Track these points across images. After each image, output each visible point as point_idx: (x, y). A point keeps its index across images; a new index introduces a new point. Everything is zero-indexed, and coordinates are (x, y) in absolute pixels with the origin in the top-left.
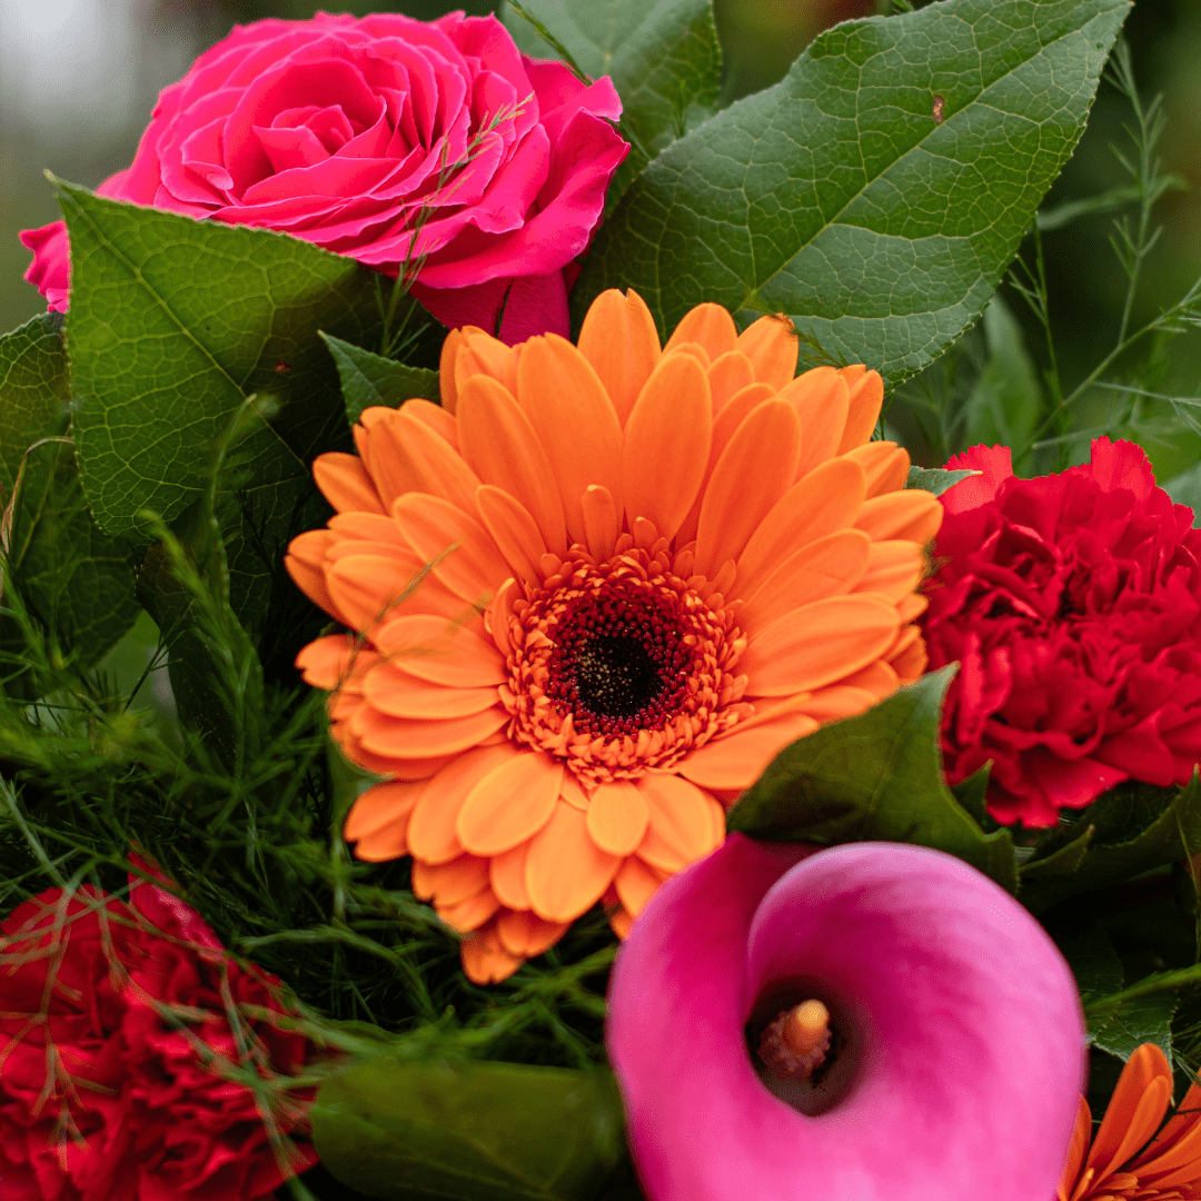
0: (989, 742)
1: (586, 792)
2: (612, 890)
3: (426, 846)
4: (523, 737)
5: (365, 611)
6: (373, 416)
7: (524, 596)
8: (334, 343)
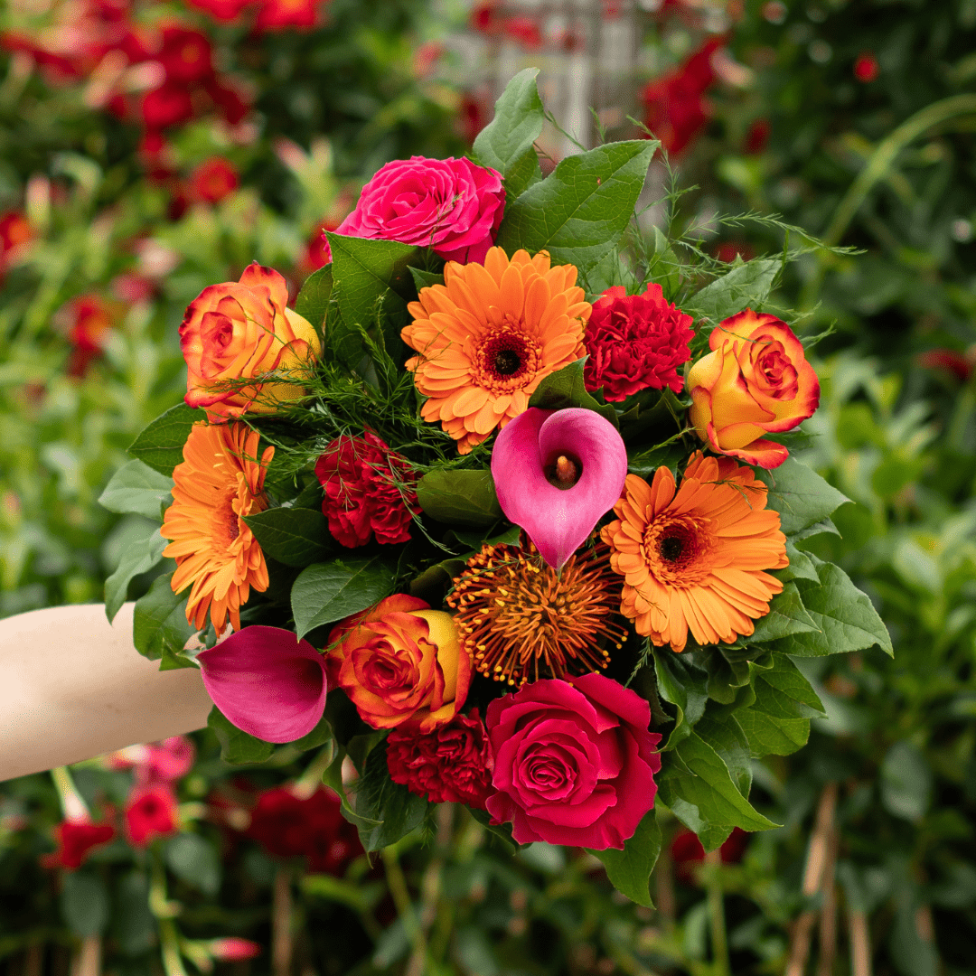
0: (604, 377)
1: (496, 398)
2: (499, 424)
3: (445, 417)
4: (477, 383)
5: (422, 347)
6: (424, 290)
7: (475, 340)
8: (412, 269)
